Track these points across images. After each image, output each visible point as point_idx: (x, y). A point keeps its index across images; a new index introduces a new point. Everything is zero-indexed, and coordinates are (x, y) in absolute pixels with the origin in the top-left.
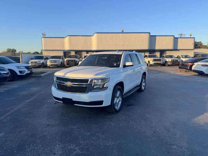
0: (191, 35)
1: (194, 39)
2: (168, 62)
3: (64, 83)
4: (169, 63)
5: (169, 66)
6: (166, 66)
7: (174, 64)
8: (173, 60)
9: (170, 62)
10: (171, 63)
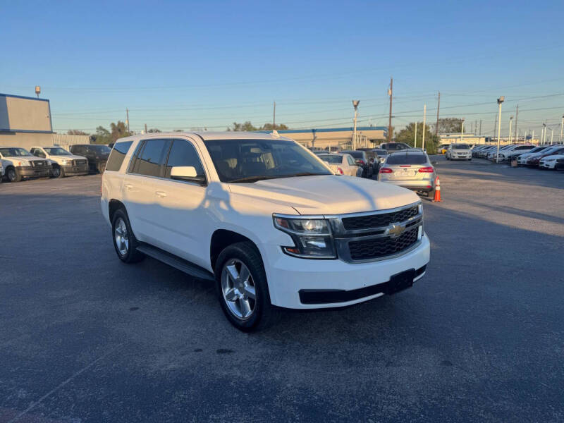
0: (38, 93)
1: (47, 103)
2: (19, 168)
3: (383, 232)
4: (23, 172)
5: (23, 179)
6: (14, 181)
7: (39, 173)
8: (34, 161)
9: (27, 168)
10: (30, 172)
